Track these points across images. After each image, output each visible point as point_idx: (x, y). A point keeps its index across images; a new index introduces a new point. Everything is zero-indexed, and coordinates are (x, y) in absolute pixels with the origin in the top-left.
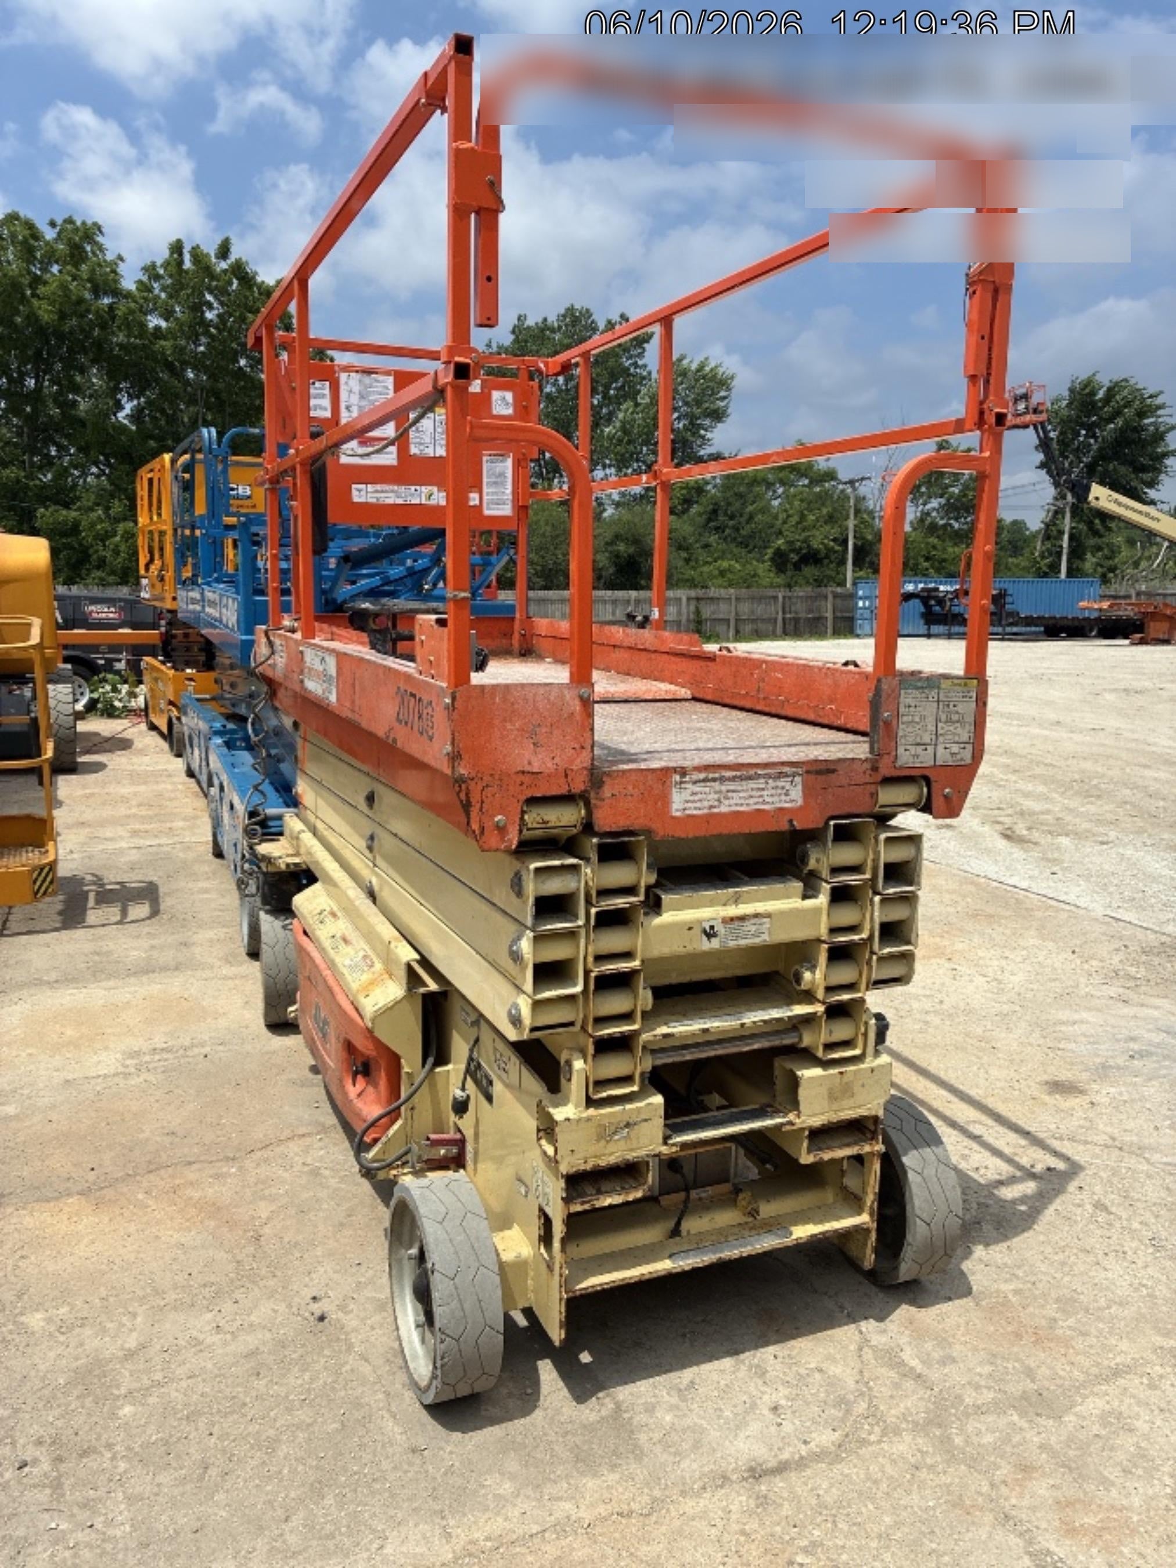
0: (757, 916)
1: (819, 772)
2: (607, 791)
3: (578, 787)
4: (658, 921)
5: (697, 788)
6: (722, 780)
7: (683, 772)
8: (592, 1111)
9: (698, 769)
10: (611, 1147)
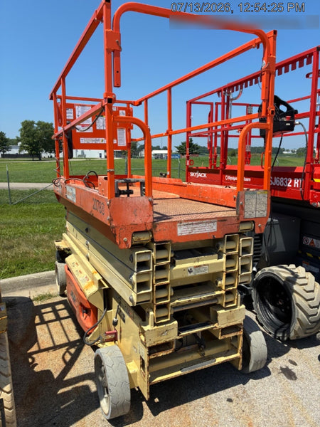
0: (204, 265)
1: (222, 221)
2: (158, 229)
3: (149, 228)
4: (175, 268)
5: (185, 227)
6: (192, 224)
7: (181, 222)
8: (156, 327)
9: (185, 221)
10: (162, 338)
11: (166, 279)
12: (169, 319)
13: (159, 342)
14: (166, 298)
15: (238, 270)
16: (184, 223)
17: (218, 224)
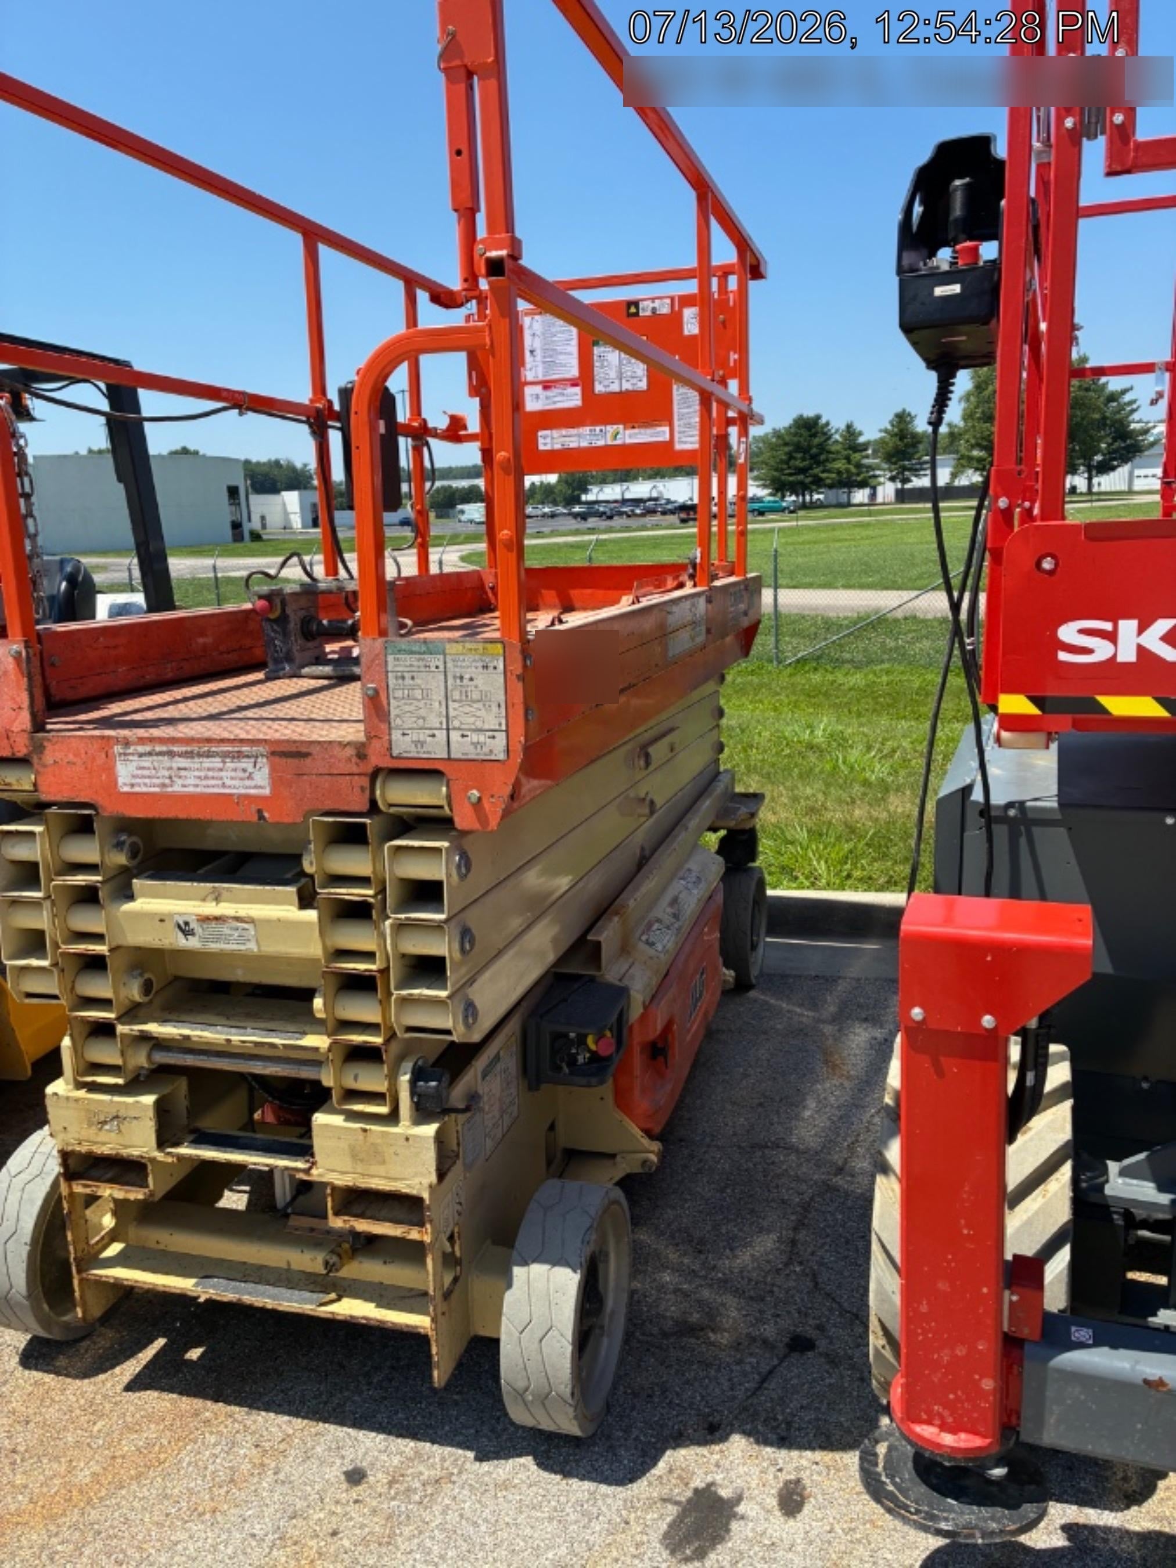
11: (98, 938)
12: (120, 1081)
13: (98, 1150)
14: (104, 1003)
15: (385, 971)
16: (141, 749)
17: (273, 770)
